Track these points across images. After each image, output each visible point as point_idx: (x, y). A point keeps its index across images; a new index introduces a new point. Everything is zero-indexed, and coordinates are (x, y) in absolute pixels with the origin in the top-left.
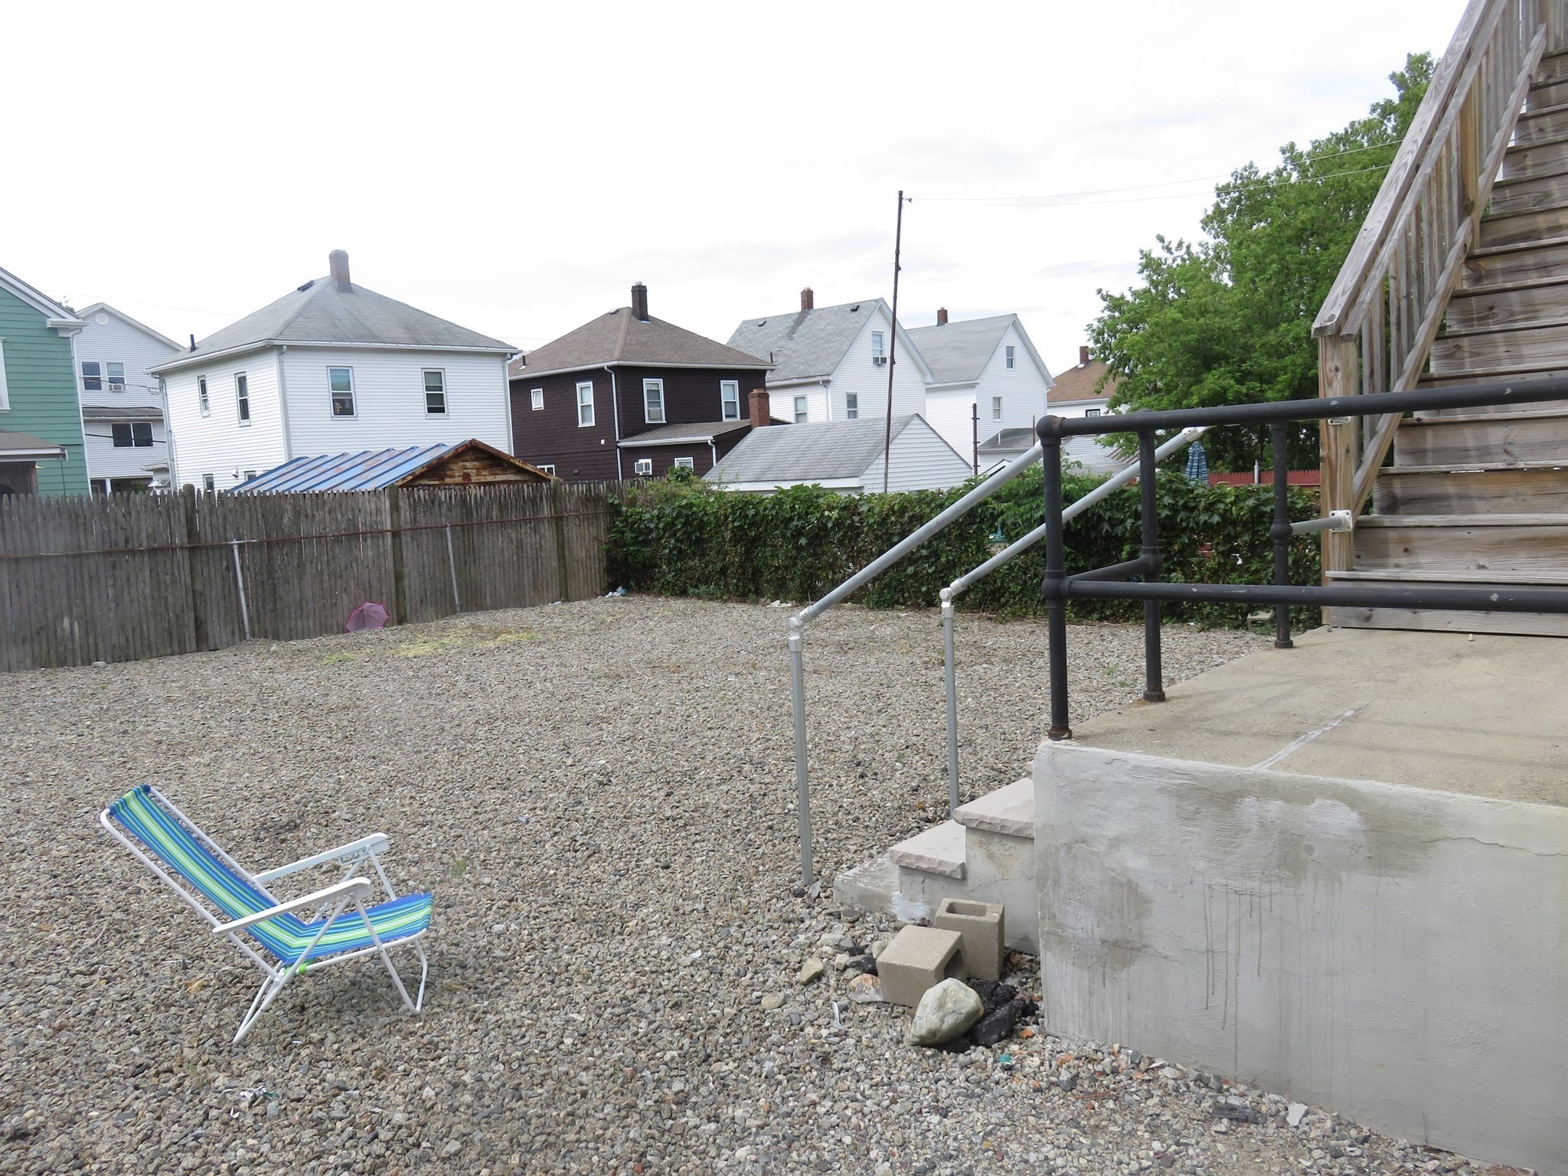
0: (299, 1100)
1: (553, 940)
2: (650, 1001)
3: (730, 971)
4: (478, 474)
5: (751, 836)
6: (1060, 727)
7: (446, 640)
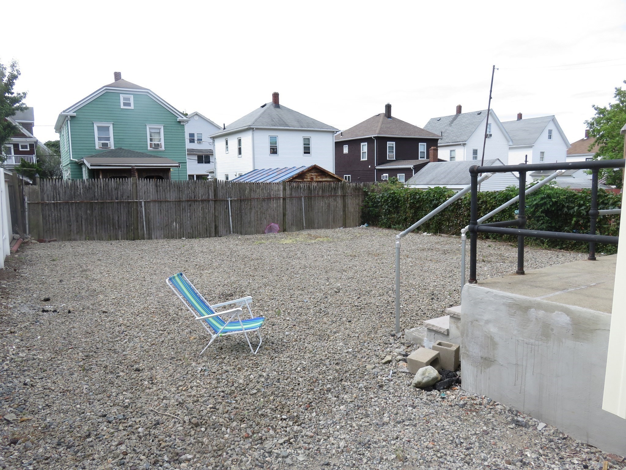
0: (214, 373)
1: (304, 339)
2: (329, 361)
3: (359, 356)
4: (316, 178)
5: (383, 315)
6: (473, 279)
7: (298, 239)
